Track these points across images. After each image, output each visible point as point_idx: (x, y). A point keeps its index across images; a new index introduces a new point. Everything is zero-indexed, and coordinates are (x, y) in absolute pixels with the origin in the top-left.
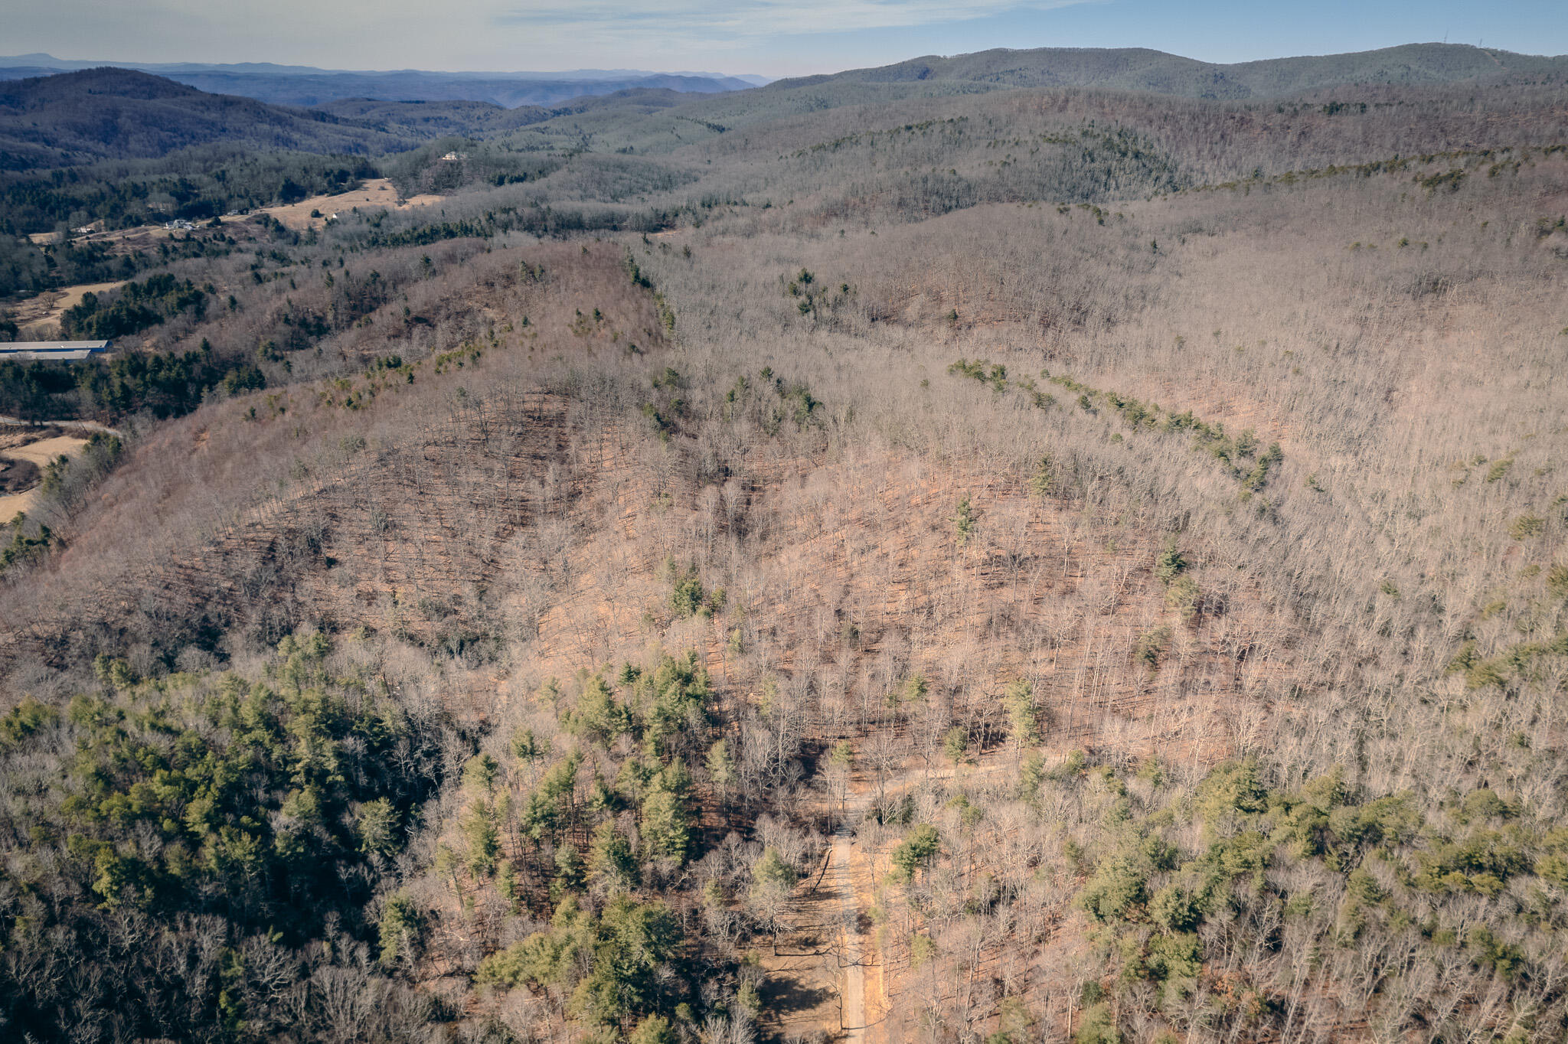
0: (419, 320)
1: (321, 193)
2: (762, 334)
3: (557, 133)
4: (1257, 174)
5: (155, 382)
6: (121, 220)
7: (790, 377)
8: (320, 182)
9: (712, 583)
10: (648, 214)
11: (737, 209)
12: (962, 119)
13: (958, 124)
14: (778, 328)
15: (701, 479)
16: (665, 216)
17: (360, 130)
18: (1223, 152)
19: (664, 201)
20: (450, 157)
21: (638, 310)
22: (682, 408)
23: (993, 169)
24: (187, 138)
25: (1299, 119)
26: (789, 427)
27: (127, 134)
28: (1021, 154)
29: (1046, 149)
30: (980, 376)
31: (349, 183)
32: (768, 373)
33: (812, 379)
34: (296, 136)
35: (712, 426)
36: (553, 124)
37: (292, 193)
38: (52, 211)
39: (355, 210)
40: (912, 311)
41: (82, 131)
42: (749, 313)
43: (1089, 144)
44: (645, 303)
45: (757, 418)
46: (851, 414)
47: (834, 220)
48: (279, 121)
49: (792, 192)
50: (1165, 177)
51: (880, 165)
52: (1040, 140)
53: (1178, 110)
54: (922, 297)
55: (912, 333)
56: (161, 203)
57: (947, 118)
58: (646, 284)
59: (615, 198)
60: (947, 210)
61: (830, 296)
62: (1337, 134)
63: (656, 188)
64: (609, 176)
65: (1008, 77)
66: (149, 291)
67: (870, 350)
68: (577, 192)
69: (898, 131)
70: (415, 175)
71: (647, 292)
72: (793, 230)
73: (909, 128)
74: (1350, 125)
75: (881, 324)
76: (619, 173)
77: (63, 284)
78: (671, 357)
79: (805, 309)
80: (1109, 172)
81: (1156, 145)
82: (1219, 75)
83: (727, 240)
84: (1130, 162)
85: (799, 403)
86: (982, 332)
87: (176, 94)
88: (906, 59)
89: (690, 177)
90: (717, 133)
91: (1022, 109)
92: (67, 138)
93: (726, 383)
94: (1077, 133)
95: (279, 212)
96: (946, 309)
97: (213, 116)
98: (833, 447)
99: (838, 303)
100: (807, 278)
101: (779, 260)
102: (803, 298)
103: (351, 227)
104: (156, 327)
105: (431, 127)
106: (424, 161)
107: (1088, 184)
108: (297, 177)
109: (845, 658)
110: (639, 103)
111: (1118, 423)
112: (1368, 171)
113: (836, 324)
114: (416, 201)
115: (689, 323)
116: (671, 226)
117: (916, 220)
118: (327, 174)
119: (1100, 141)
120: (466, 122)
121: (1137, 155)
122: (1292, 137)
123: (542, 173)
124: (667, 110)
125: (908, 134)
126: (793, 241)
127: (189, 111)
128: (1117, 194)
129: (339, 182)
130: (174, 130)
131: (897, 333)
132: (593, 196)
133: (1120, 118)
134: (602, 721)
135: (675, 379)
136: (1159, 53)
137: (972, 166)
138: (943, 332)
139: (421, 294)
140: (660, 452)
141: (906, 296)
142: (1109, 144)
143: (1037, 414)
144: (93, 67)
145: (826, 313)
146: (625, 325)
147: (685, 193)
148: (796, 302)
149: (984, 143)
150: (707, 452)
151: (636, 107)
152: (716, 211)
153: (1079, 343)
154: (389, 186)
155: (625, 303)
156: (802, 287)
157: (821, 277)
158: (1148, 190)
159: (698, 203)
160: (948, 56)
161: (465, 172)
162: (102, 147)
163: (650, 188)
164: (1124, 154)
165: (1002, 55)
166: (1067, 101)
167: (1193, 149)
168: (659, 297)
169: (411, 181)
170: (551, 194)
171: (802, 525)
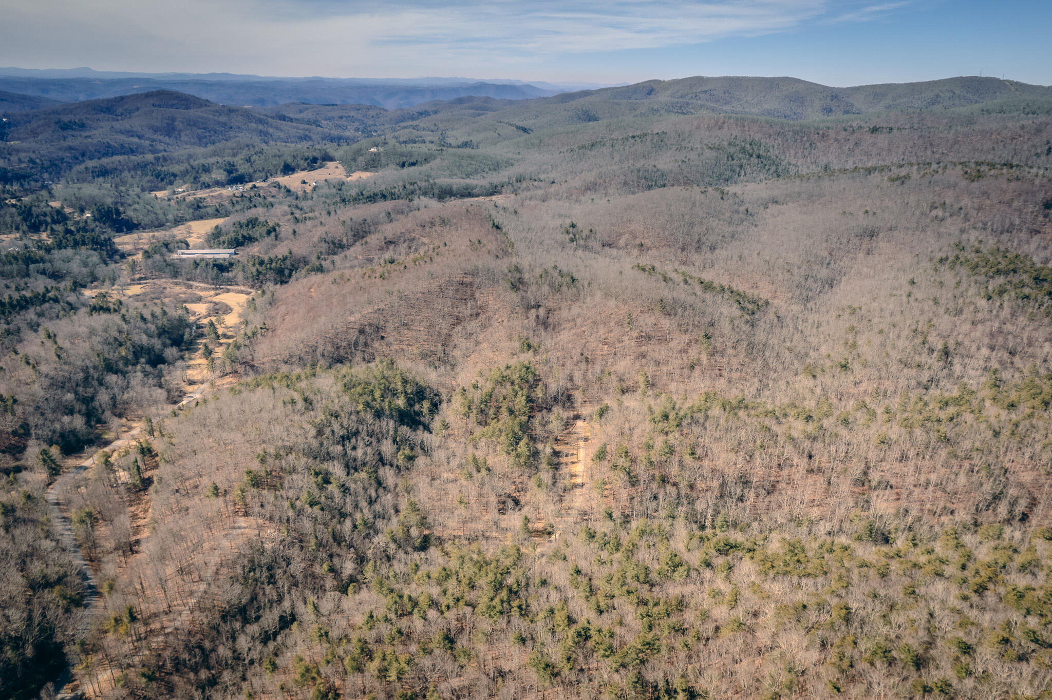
0: (391, 242)
1: (303, 170)
2: (553, 252)
3: (424, 129)
4: (826, 168)
5: (271, 269)
6: (199, 185)
7: (565, 269)
8: (304, 164)
9: (535, 342)
10: (488, 186)
11: (536, 183)
12: (663, 133)
13: (662, 136)
14: (560, 249)
15: (529, 308)
16: (496, 187)
17: (306, 126)
18: (810, 154)
19: (496, 178)
20: (373, 150)
21: (496, 239)
22: (520, 280)
23: (677, 164)
24: (212, 133)
25: (855, 135)
26: (564, 289)
27: (180, 131)
28: (693, 156)
29: (708, 154)
30: (644, 270)
31: (318, 164)
32: (555, 267)
33: (574, 270)
34: (271, 130)
35: (533, 288)
36: (422, 123)
37: (288, 169)
38: (162, 180)
39: (326, 180)
40: (622, 242)
41: (156, 130)
42: (546, 242)
43: (732, 150)
44: (499, 236)
45: (551, 285)
46: (589, 284)
47: (589, 192)
48: (260, 121)
49: (567, 174)
50: (773, 168)
51: (616, 159)
52: (705, 147)
53: (787, 129)
54: (627, 236)
55: (621, 252)
56: (219, 175)
57: (656, 131)
58: (498, 227)
59: (468, 176)
60: (650, 188)
61: (584, 235)
62: (874, 145)
63: (490, 170)
64: (464, 163)
65: (702, 95)
66: (247, 226)
67: (600, 259)
68: (448, 173)
69: (627, 139)
70: (354, 160)
71: (499, 231)
72: (567, 197)
73: (634, 137)
74: (882, 140)
75: (607, 248)
76: (469, 161)
77: (186, 220)
78: (514, 260)
79: (572, 240)
80: (741, 166)
81: (771, 150)
82: (834, 95)
83: (532, 203)
84: (754, 160)
85: (568, 279)
86: (653, 252)
87: (201, 106)
88: (640, 81)
89: (509, 163)
90: (522, 133)
91: (698, 127)
92: (149, 134)
93: (538, 271)
94: (725, 143)
95: (283, 180)
96: (638, 241)
97: (223, 119)
98: (581, 296)
99: (587, 238)
100: (573, 226)
101: (560, 216)
102: (571, 235)
103: (326, 190)
104: (256, 243)
105: (343, 122)
106: (359, 152)
107: (729, 173)
108: (289, 160)
109: (583, 366)
110: (472, 108)
111: (698, 289)
112: (869, 171)
113: (586, 248)
114: (356, 176)
115: (520, 246)
116: (500, 193)
117: (633, 193)
118: (306, 159)
119: (738, 148)
120: (365, 119)
121: (758, 157)
122: (851, 145)
123: (426, 160)
124: (490, 114)
125: (632, 141)
126: (567, 204)
127: (211, 116)
128: (745, 179)
129: (313, 163)
130: (204, 129)
131: (614, 252)
132: (456, 175)
133: (752, 133)
134: (500, 379)
135: (517, 269)
136: (799, 81)
137: (665, 162)
138: (635, 252)
139: (389, 230)
140: (514, 297)
141: (620, 235)
142: (743, 150)
143: (663, 284)
144: (154, 90)
145: (582, 242)
146: (492, 246)
147: (507, 173)
148: (567, 237)
149: (674, 148)
150: (531, 297)
151: (471, 111)
152: (524, 185)
153: (695, 257)
154: (340, 166)
155: (490, 237)
156: (571, 230)
157: (580, 225)
158: (762, 176)
159: (514, 180)
160: (666, 80)
161: (383, 159)
162: (167, 139)
163: (487, 170)
164: (751, 156)
165: (699, 80)
166: (724, 123)
167: (792, 152)
168: (505, 234)
169: (352, 163)
170: (433, 173)
171: (569, 325)
